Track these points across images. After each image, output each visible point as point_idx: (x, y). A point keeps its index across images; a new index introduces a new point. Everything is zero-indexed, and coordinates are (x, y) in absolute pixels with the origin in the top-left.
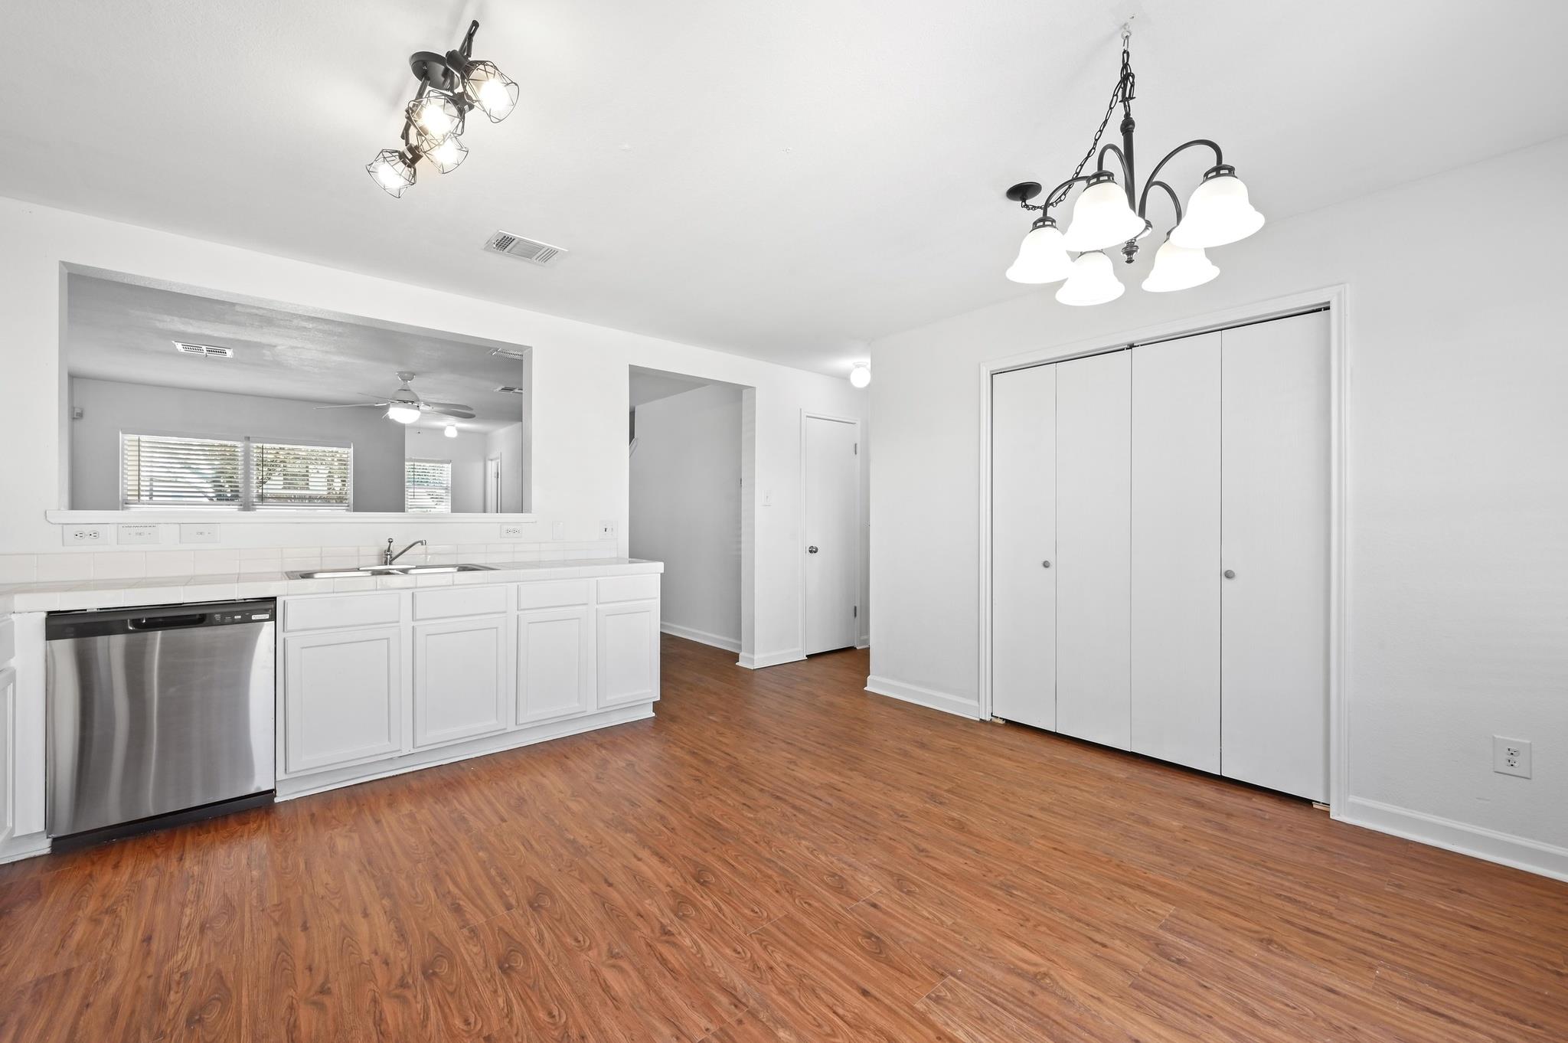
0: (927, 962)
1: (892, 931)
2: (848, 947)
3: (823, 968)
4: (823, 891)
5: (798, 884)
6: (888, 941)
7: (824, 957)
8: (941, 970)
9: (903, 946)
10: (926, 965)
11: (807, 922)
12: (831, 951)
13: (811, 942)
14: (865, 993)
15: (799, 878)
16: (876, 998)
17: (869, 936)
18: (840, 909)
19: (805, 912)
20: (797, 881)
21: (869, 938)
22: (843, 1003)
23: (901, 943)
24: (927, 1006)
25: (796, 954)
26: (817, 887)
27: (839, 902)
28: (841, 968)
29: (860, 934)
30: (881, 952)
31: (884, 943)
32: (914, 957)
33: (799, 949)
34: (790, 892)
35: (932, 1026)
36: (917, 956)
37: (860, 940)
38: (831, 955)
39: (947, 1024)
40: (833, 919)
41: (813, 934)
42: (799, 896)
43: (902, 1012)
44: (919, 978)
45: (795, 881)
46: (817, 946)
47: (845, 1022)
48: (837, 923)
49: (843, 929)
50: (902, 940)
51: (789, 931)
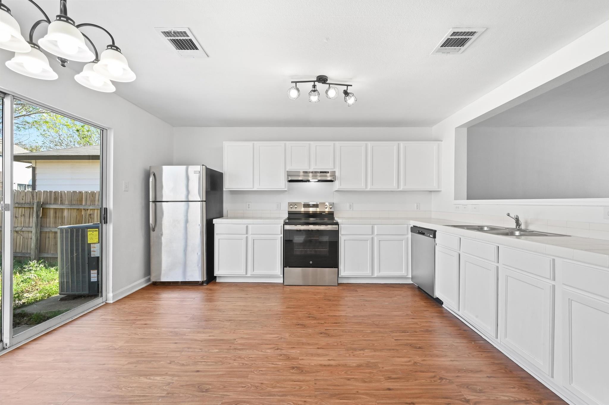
0: (176, 395)
1: (198, 399)
2: (213, 381)
3: (218, 370)
4: (243, 397)
5: (258, 393)
6: (197, 393)
7: (220, 373)
8: (170, 395)
9: (189, 395)
10: (177, 393)
11: (236, 380)
12: (219, 376)
13: (229, 374)
14: (198, 371)
15: (260, 396)
16: (193, 372)
17: (207, 391)
18: (228, 394)
19: (242, 383)
20: (259, 394)
21: (206, 390)
22: (204, 365)
23: (191, 396)
24: (173, 380)
25: (231, 368)
26: (247, 397)
27: (231, 397)
28: (211, 373)
29: (211, 389)
30: (199, 387)
31: (199, 392)
32: (183, 393)
33: (231, 370)
34: (257, 387)
35: (170, 375)
36: (181, 395)
37: (210, 386)
38: (218, 375)
39: (164, 378)
40: (227, 388)
41: (231, 377)
42: (251, 388)
43: (182, 373)
44: (179, 387)
45: (260, 393)
46: (225, 374)
47: (200, 362)
48: (225, 387)
49: (220, 386)
50: (191, 398)
51: (240, 373)
